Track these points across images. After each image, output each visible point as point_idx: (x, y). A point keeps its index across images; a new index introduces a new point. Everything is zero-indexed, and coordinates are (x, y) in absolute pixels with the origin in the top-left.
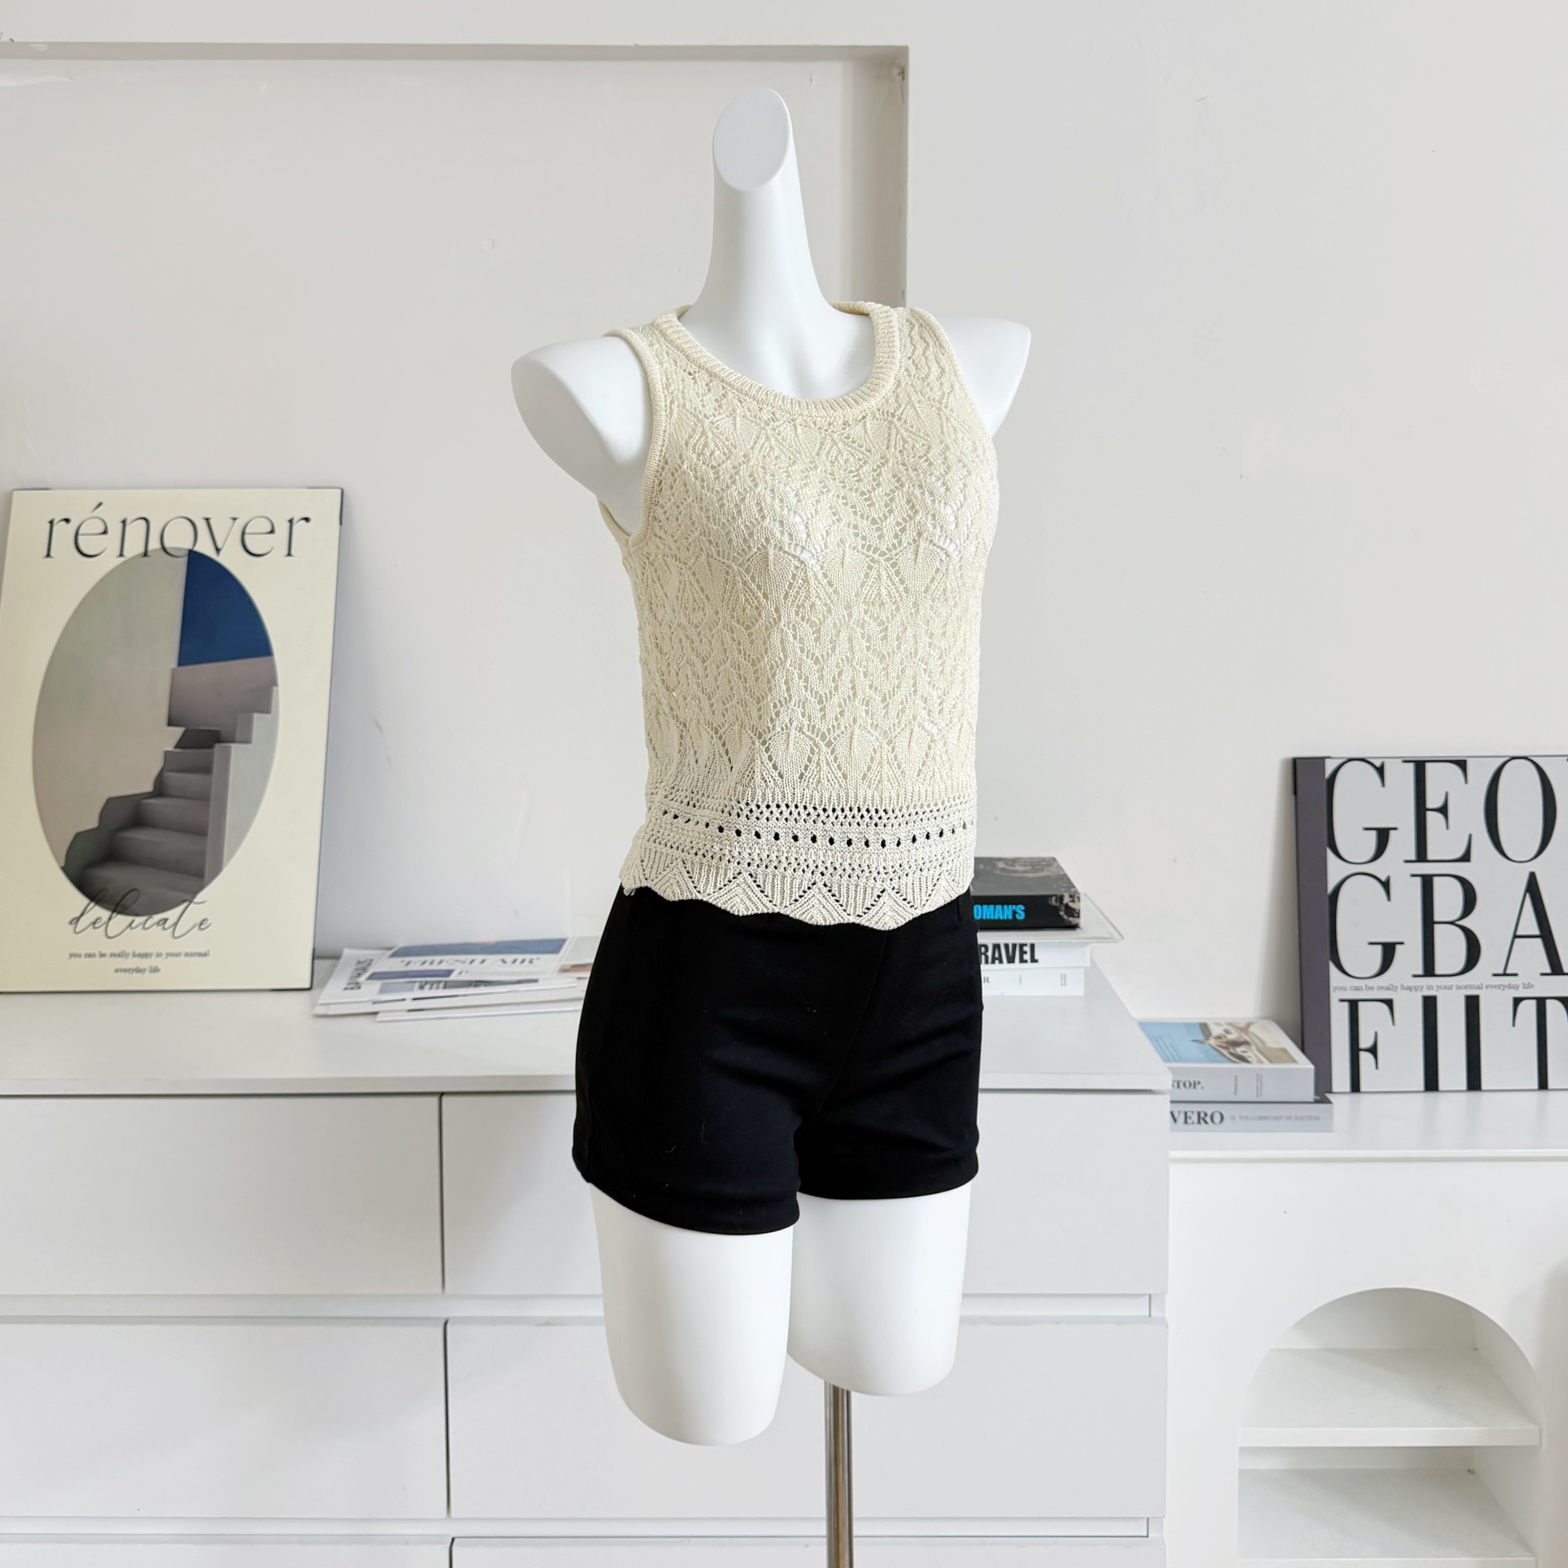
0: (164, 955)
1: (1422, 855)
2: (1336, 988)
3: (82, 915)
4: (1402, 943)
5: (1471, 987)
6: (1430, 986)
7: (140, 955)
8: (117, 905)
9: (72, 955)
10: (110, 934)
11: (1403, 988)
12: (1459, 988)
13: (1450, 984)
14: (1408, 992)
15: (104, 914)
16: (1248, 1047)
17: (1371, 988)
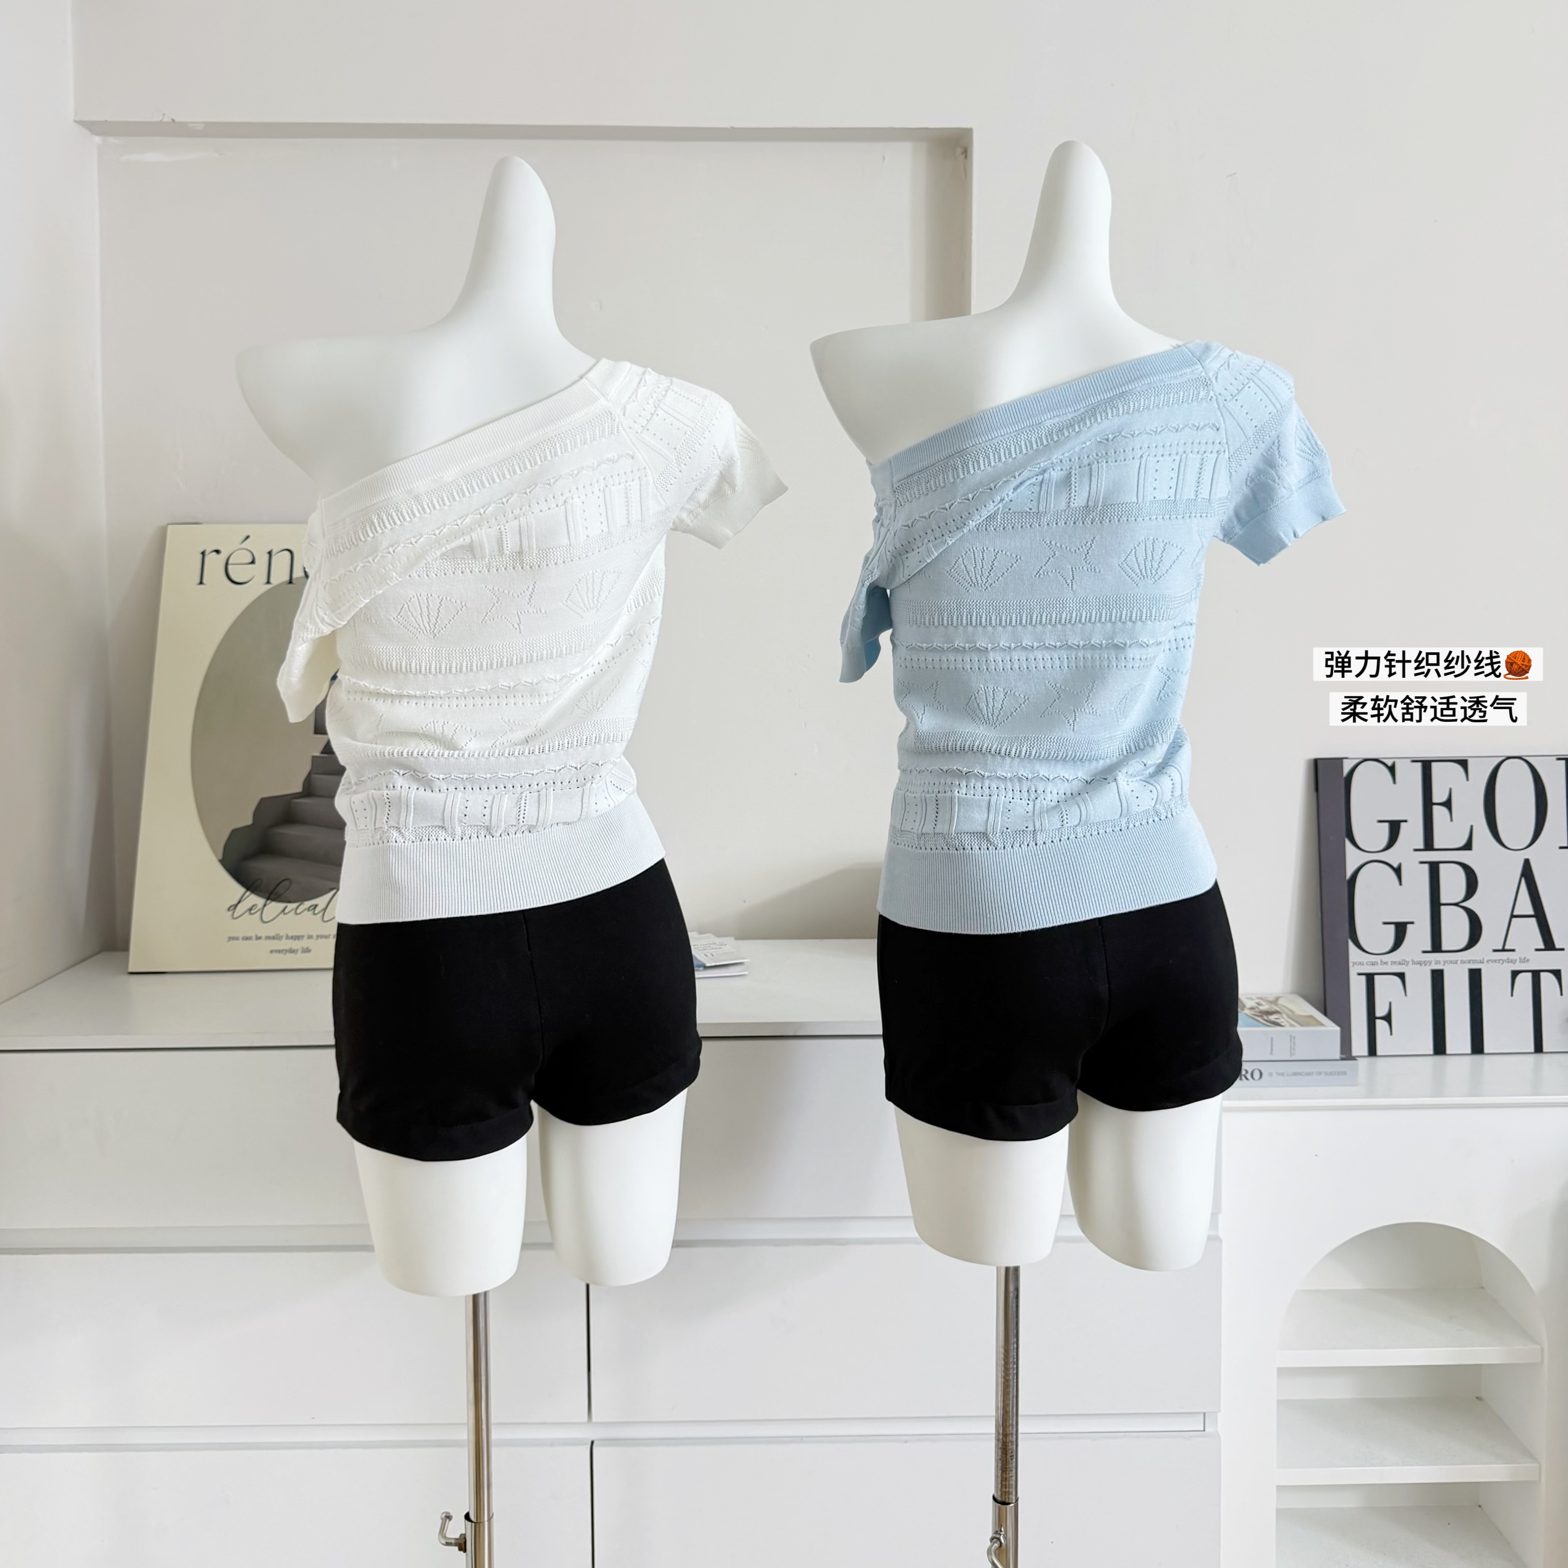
0: (315, 937)
1: (1429, 845)
2: (1354, 964)
3: (239, 902)
4: (1412, 923)
5: (1474, 961)
6: (1437, 960)
7: (292, 938)
8: (271, 893)
9: (231, 938)
10: (265, 919)
11: (1414, 963)
12: (1463, 962)
13: (1456, 959)
14: (1419, 966)
15: (259, 901)
16: (1279, 1015)
17: (1386, 963)
